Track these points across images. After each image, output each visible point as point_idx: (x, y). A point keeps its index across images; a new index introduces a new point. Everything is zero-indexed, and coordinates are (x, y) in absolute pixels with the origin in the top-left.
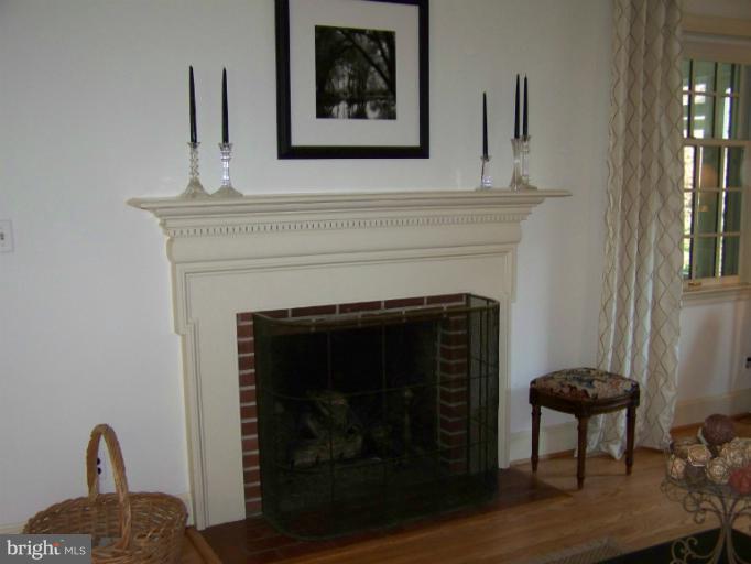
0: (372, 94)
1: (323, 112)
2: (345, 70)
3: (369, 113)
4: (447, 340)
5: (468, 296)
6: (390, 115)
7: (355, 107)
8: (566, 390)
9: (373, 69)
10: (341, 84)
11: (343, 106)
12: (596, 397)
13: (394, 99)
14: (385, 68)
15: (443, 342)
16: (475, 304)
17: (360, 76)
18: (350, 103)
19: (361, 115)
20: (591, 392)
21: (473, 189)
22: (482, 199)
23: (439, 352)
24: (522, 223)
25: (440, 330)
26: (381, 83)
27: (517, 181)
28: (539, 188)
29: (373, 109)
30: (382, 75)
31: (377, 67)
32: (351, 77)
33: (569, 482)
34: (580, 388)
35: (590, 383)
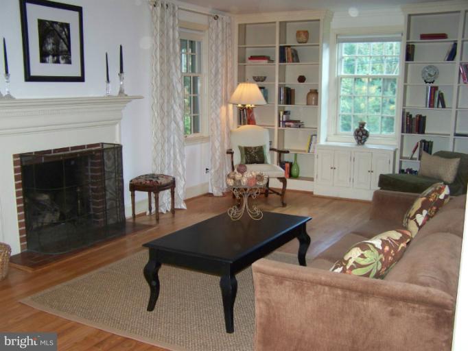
0: (62, 53)
1: (43, 60)
2: (51, 41)
3: (62, 61)
4: (93, 164)
5: (103, 144)
6: (69, 62)
7: (55, 58)
8: (148, 182)
9: (62, 41)
10: (49, 47)
11: (51, 57)
12: (161, 183)
13: (70, 55)
14: (66, 40)
15: (91, 166)
16: (105, 147)
17: (57, 44)
18: (53, 56)
19: (57, 62)
20: (159, 181)
21: (102, 96)
22: (107, 100)
23: (89, 170)
24: (123, 111)
25: (90, 161)
26: (65, 47)
27: (121, 92)
28: (129, 95)
29: (63, 59)
30: (65, 44)
31: (63, 40)
32: (53, 44)
33: (154, 222)
34: (154, 180)
35: (157, 178)
